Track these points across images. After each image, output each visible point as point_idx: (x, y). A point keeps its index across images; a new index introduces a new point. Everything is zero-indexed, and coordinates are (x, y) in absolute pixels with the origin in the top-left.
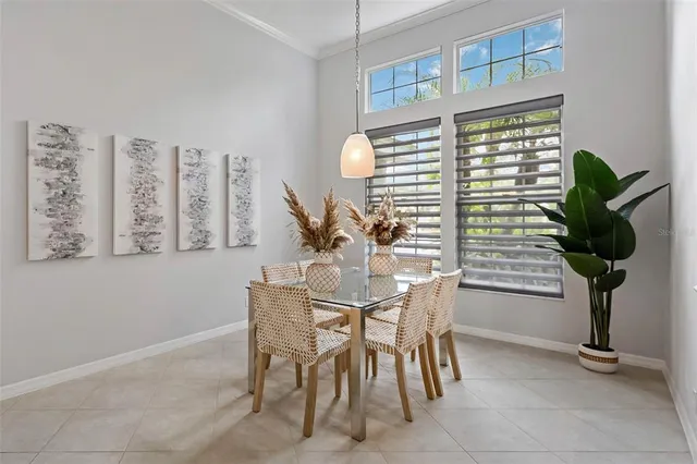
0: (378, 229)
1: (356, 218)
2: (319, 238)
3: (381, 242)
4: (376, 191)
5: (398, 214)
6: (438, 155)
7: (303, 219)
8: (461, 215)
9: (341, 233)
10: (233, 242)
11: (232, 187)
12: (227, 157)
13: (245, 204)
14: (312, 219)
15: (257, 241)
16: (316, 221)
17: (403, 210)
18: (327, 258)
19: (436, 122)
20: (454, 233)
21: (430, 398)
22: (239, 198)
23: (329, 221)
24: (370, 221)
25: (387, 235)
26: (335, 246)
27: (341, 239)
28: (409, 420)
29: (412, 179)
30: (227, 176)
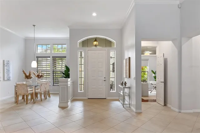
0: (38, 76)
1: (34, 74)
2: (28, 77)
3: (38, 78)
4: (39, 69)
5: (42, 73)
6: (50, 65)
7: (25, 74)
8: (53, 73)
9: (32, 76)
10: (6, 79)
11: (5, 67)
12: (4, 61)
13: (8, 71)
14: (27, 74)
15: (11, 79)
16: (28, 74)
17: (43, 72)
18: (29, 80)
19: (49, 57)
20: (52, 75)
21: (45, 99)
22: (7, 69)
23: (30, 74)
24: (37, 75)
25: (39, 77)
26: (31, 78)
27: (32, 77)
28: (42, 101)
29: (45, 67)
30: (4, 65)
